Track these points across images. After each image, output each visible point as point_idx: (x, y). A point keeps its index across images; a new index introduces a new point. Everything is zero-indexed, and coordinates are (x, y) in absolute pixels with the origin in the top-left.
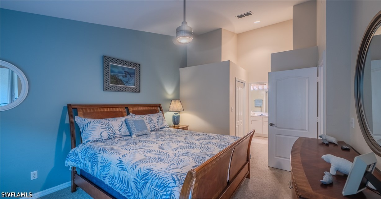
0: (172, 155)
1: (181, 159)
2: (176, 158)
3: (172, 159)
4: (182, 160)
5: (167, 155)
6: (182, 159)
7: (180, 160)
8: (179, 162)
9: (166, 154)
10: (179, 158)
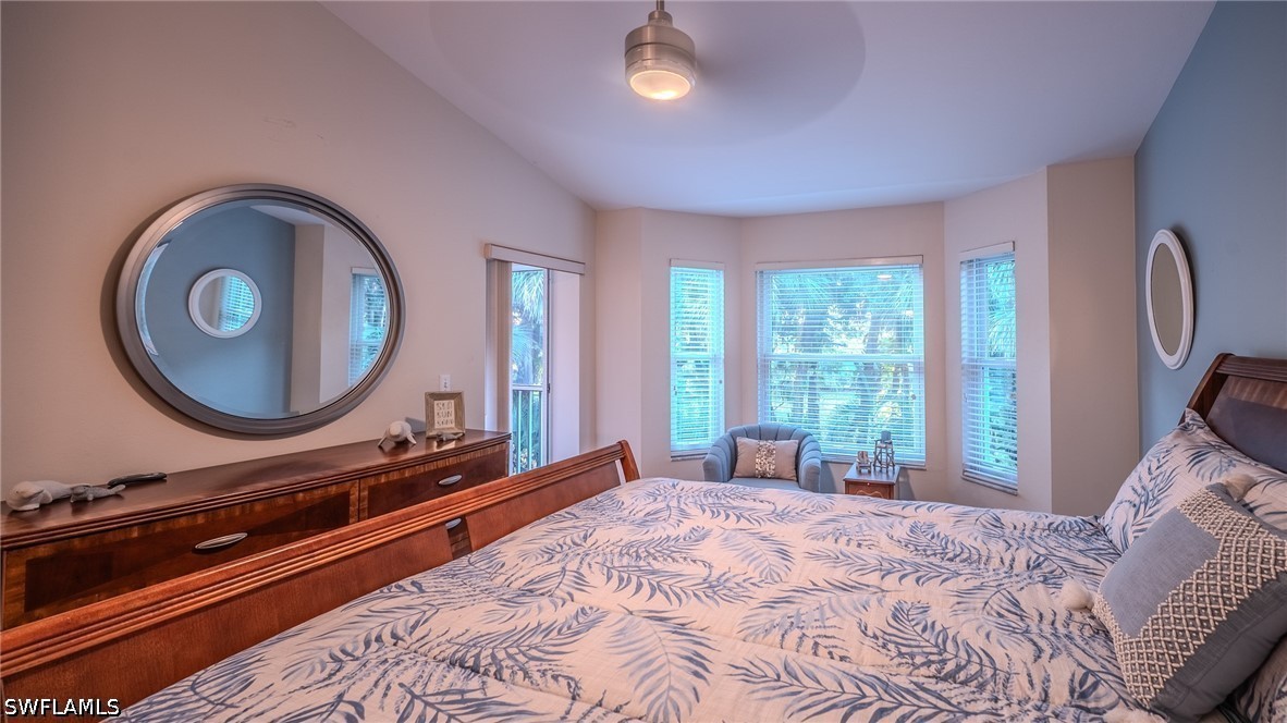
0: (595, 577)
1: (553, 561)
2: (573, 566)
3: (588, 559)
4: (546, 556)
5: (615, 573)
6: (550, 560)
7: (558, 557)
8: (558, 549)
9: (621, 580)
10: (561, 565)
